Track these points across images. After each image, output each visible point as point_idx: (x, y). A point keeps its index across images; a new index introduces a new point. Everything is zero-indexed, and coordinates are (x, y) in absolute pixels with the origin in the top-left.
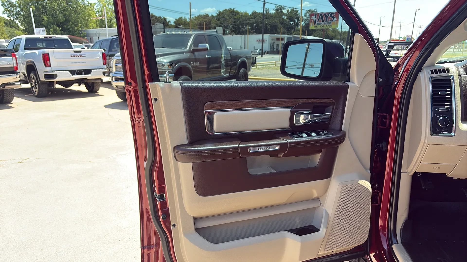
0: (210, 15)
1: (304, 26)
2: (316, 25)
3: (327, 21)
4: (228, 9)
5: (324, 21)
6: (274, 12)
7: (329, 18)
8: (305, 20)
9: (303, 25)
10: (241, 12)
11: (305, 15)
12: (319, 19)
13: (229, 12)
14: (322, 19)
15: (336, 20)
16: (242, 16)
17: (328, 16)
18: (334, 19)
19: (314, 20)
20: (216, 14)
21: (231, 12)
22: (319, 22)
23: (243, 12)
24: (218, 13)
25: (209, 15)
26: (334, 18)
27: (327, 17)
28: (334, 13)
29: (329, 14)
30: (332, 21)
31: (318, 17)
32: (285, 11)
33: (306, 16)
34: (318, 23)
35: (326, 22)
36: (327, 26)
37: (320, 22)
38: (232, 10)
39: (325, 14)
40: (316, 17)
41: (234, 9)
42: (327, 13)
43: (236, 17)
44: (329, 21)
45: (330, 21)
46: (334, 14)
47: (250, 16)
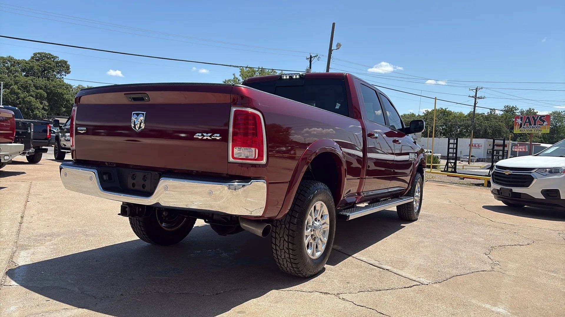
0: (417, 115)
2: (522, 129)
3: (535, 125)
4: (439, 109)
6: (502, 113)
7: (538, 121)
10: (455, 112)
12: (526, 122)
13: (439, 111)
14: (529, 122)
15: (547, 124)
16: (455, 117)
17: (537, 119)
18: (544, 123)
19: (520, 123)
20: (423, 114)
21: (441, 113)
22: (526, 126)
23: (458, 113)
24: (425, 112)
25: (415, 115)
26: (544, 121)
27: (535, 121)
29: (538, 117)
30: (542, 125)
31: (524, 119)
32: (518, 113)
34: (524, 126)
35: (534, 126)
36: (536, 130)
38: (443, 109)
39: (533, 117)
40: (521, 120)
41: (445, 109)
43: (447, 118)
44: (537, 125)
45: (539, 125)
46: (544, 117)
47: (465, 117)
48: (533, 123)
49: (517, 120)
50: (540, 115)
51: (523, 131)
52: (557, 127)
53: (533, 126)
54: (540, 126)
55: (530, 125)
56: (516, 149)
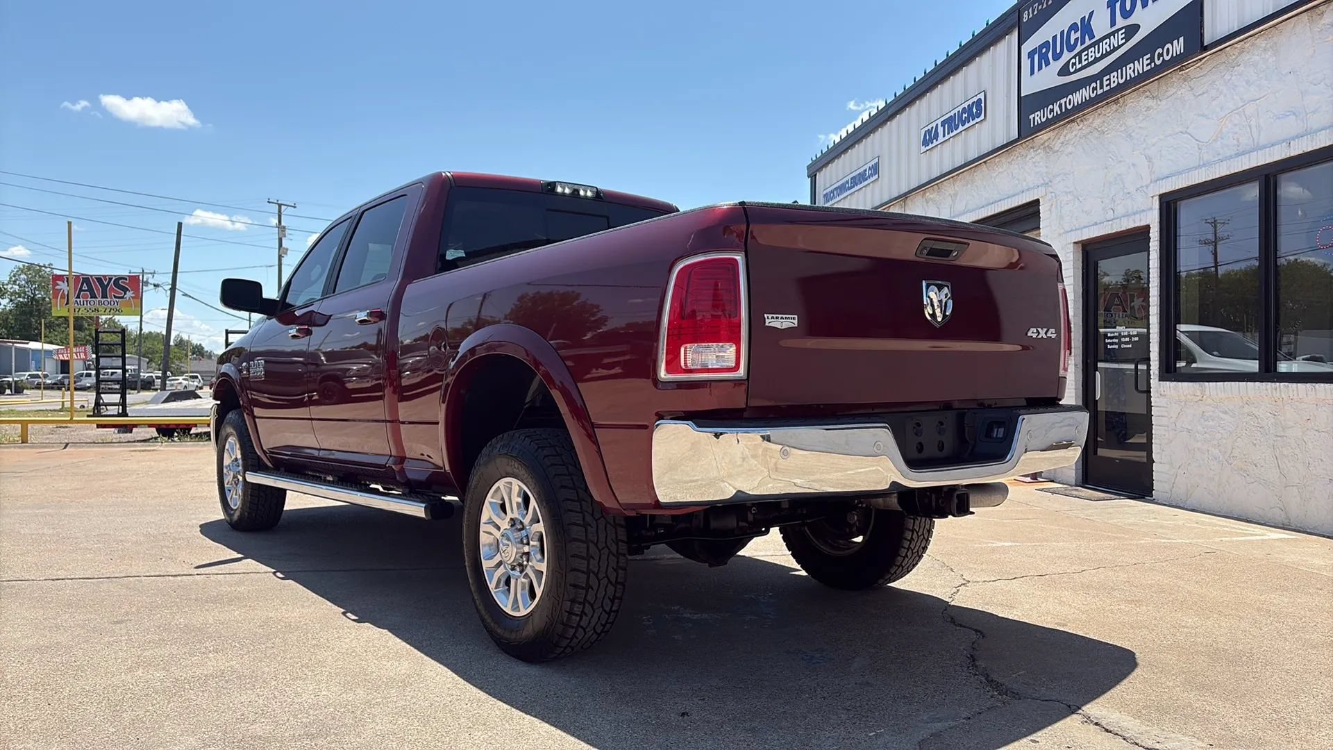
1: (10, 310)
3: (104, 296)
5: (96, 297)
7: (112, 289)
8: (14, 293)
9: (8, 308)
11: (11, 278)
12: (81, 290)
14: (90, 289)
15: (133, 295)
17: (108, 284)
18: (125, 294)
19: (66, 293)
22: (82, 300)
26: (125, 290)
27: (104, 288)
28: (126, 279)
29: (110, 279)
30: (122, 297)
31: (76, 284)
33: (18, 282)
34: (78, 300)
35: (103, 300)
36: (108, 310)
37: (83, 298)
39: (99, 279)
42: (105, 276)
44: (111, 298)
45: (115, 297)
46: (125, 281)
48: (99, 293)
49: (58, 285)
50: (115, 276)
51: (77, 310)
52: (37, 301)
53: (99, 299)
54: (117, 300)
55: (94, 296)
56: (62, 354)
